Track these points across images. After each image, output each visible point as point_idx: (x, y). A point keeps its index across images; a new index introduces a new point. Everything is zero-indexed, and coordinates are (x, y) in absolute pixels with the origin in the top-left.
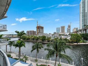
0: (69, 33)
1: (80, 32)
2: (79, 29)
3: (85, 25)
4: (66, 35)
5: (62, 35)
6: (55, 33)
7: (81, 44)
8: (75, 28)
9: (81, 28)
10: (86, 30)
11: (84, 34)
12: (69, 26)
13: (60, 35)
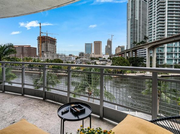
0: (108, 56)
1: (127, 54)
2: (125, 49)
3: (135, 43)
4: (104, 60)
5: (97, 59)
6: (81, 54)
7: (128, 75)
8: (119, 47)
9: (129, 48)
10: (135, 51)
11: (132, 58)
12: (109, 43)
13: (92, 59)
